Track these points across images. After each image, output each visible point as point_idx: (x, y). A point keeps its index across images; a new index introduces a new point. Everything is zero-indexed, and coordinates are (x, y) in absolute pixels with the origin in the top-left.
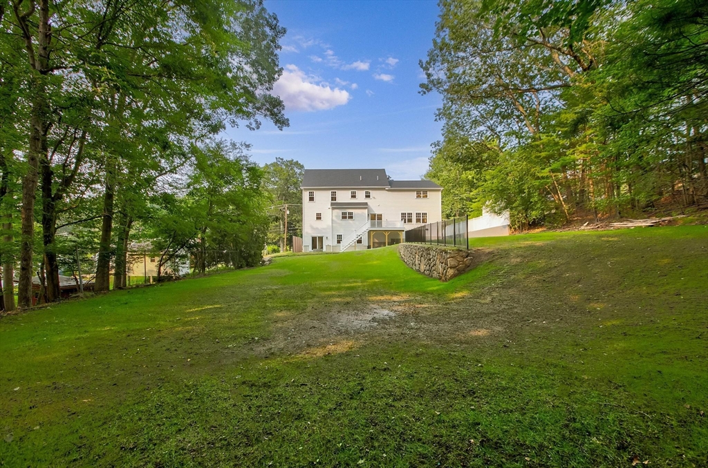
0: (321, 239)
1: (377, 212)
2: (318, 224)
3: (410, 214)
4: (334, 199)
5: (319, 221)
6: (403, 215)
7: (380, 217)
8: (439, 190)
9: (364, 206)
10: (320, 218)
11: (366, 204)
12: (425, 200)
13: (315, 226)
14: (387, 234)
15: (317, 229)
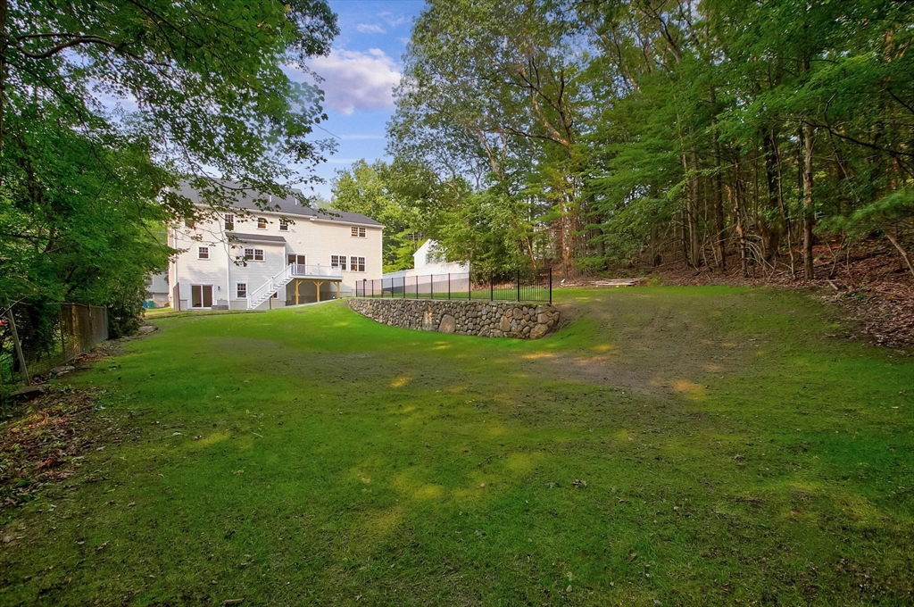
0: (208, 289)
1: (298, 253)
2: (204, 265)
3: (343, 259)
4: (229, 226)
5: (204, 262)
6: (334, 258)
7: (302, 259)
8: (380, 228)
9: (279, 241)
10: (206, 256)
11: (282, 239)
12: (362, 239)
13: (196, 268)
14: (318, 285)
15: (200, 272)
